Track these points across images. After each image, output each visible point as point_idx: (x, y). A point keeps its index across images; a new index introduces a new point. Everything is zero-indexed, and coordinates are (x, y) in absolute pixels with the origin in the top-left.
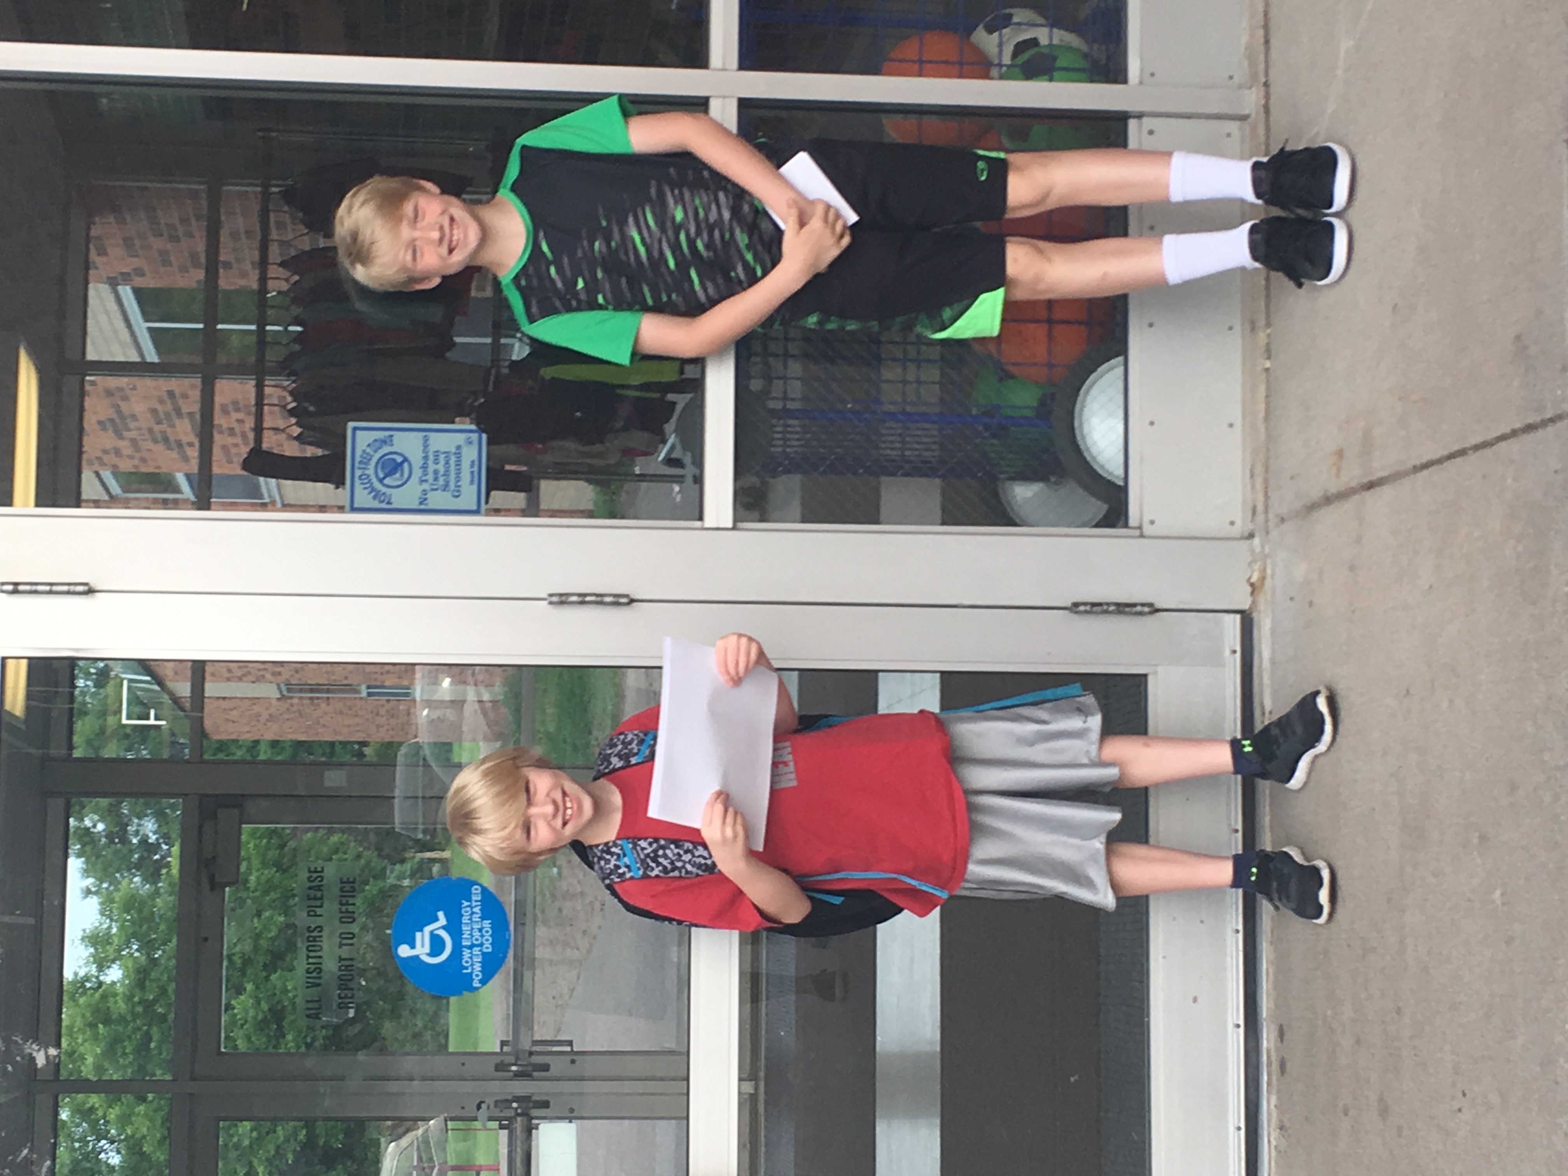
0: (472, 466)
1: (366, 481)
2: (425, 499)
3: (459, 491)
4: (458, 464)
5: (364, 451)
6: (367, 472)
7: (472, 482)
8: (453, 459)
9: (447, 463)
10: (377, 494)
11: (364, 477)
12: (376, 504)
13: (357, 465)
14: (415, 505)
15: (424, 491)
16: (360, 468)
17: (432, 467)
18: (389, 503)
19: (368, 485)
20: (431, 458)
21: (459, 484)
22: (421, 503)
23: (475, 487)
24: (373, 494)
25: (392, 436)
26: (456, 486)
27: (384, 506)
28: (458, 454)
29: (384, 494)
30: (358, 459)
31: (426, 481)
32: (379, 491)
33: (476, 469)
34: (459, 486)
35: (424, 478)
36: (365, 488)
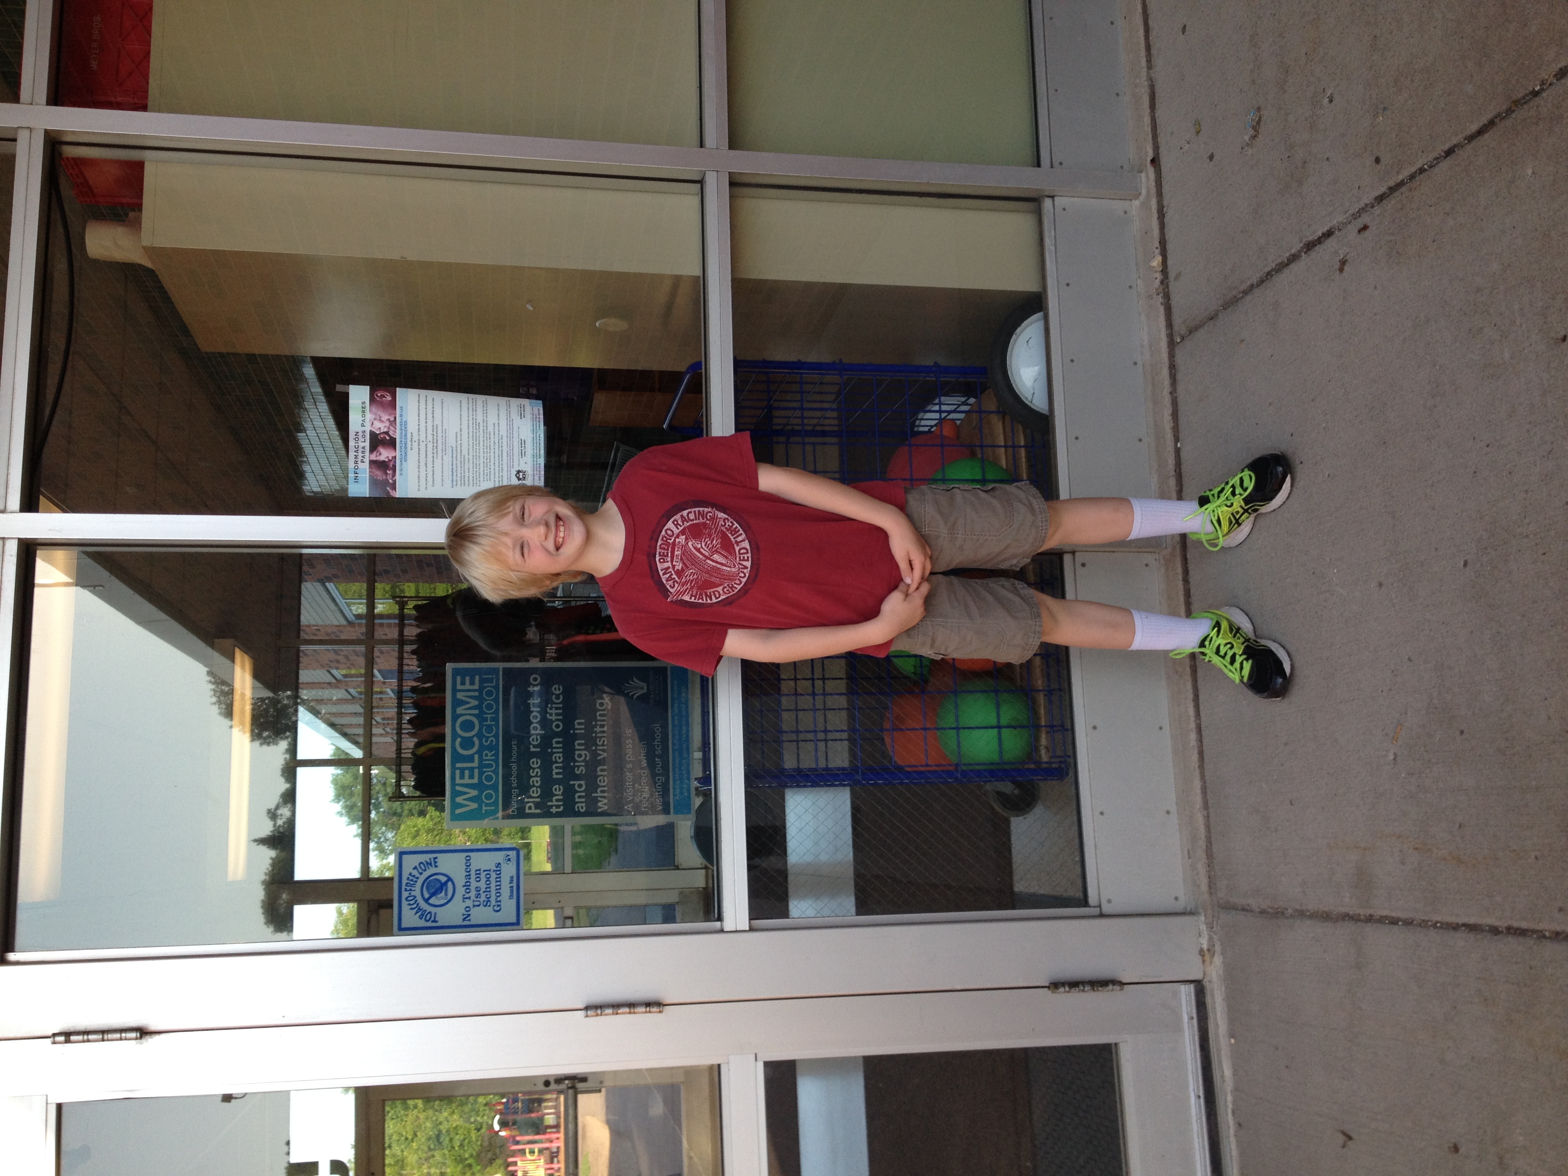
0: (511, 881)
1: (412, 902)
2: (469, 915)
3: (499, 906)
4: (498, 879)
5: (410, 874)
6: (413, 893)
7: (511, 897)
8: (493, 875)
9: (488, 879)
10: (423, 914)
11: (410, 899)
12: (422, 923)
13: (404, 887)
14: (460, 923)
15: (467, 907)
16: (406, 890)
17: (474, 884)
18: (435, 921)
19: (415, 906)
20: (473, 876)
21: (499, 899)
22: (464, 919)
23: (514, 901)
24: (420, 914)
25: (436, 858)
26: (497, 902)
27: (429, 924)
28: (498, 872)
29: (430, 913)
30: (404, 881)
31: (469, 898)
32: (426, 911)
33: (514, 884)
34: (500, 901)
35: (467, 895)
36: (411, 909)
